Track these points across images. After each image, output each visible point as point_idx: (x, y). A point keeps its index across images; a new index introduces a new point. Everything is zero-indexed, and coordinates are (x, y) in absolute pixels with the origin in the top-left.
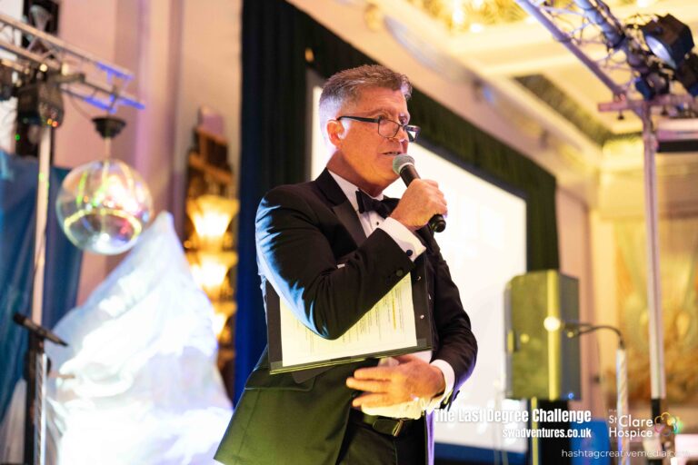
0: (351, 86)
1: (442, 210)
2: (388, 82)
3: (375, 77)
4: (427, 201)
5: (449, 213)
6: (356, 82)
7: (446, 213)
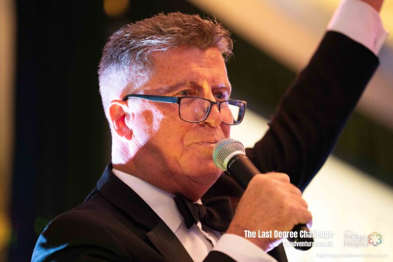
0: (139, 49)
1: (304, 217)
2: (192, 38)
3: (172, 33)
4: (281, 207)
5: (313, 220)
6: (145, 42)
7: (309, 219)
